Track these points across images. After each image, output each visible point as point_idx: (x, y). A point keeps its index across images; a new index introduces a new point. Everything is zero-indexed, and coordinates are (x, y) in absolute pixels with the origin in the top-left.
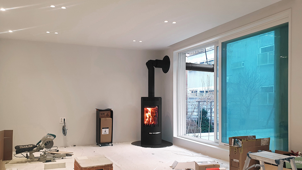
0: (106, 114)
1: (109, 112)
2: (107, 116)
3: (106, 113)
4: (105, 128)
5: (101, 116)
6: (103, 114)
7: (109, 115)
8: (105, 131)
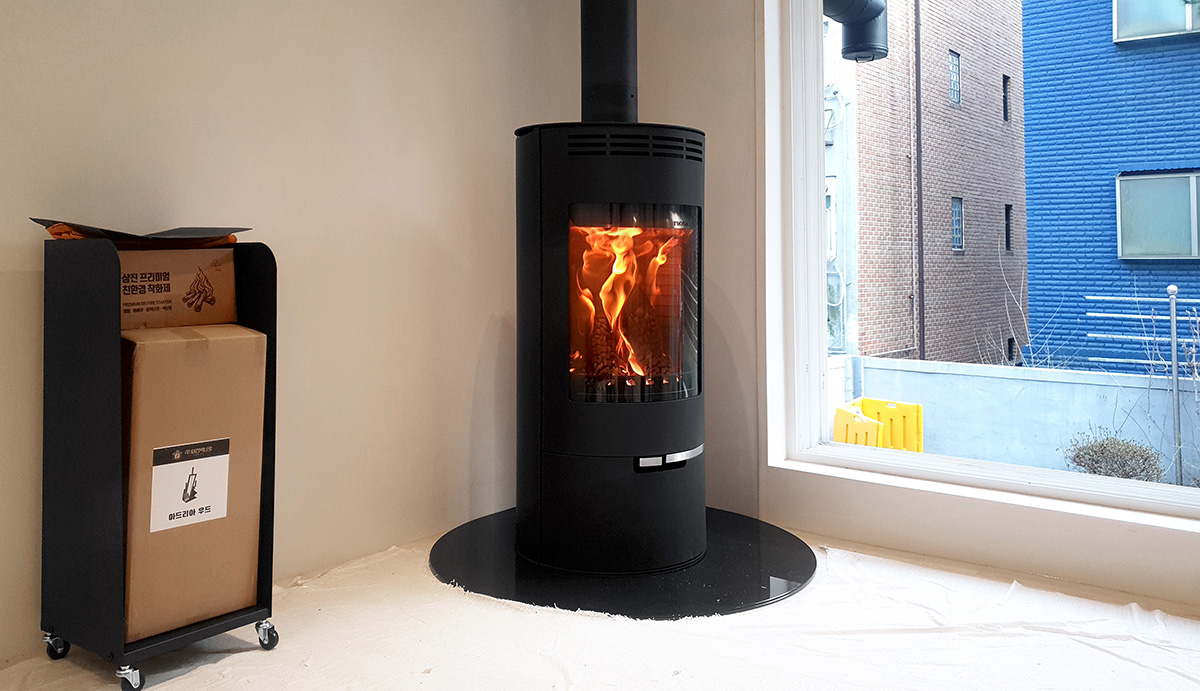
0: (181, 284)
1: (216, 264)
2: (199, 309)
3: (183, 272)
4: (187, 452)
5: (132, 308)
6: (147, 284)
7: (212, 302)
8: (186, 491)
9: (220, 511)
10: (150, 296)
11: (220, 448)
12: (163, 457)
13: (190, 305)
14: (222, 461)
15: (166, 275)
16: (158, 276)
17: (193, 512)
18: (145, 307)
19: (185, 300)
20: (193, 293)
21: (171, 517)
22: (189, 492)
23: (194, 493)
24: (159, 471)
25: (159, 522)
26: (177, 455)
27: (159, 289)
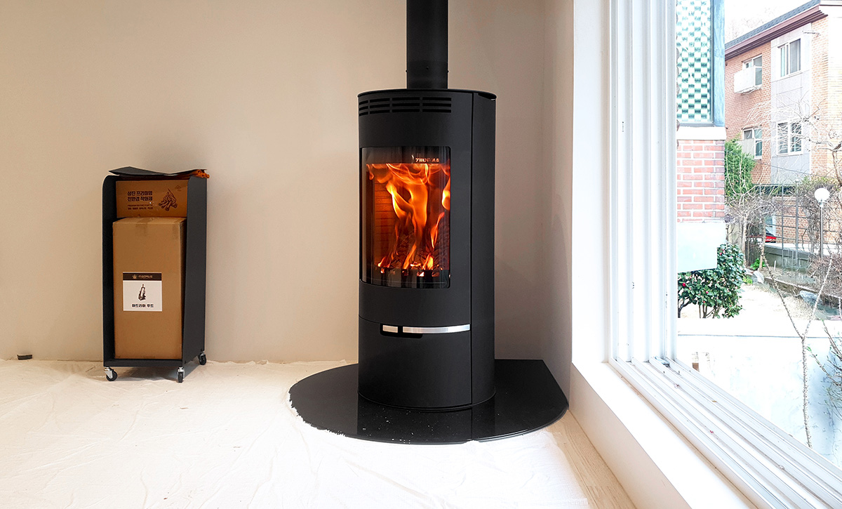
0: (159, 197)
1: (177, 187)
2: (168, 208)
4: (140, 276)
5: (132, 207)
6: (140, 197)
7: (175, 206)
8: (140, 295)
9: (158, 307)
10: (141, 202)
11: (157, 277)
12: (128, 277)
13: (163, 207)
14: (158, 284)
15: (151, 193)
16: (146, 193)
17: (144, 306)
18: (139, 207)
19: (160, 204)
20: (165, 201)
21: (134, 306)
22: (142, 295)
23: (144, 296)
24: (127, 284)
25: (127, 307)
26: (135, 277)
27: (147, 199)
